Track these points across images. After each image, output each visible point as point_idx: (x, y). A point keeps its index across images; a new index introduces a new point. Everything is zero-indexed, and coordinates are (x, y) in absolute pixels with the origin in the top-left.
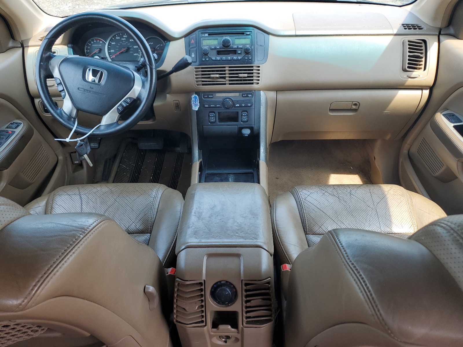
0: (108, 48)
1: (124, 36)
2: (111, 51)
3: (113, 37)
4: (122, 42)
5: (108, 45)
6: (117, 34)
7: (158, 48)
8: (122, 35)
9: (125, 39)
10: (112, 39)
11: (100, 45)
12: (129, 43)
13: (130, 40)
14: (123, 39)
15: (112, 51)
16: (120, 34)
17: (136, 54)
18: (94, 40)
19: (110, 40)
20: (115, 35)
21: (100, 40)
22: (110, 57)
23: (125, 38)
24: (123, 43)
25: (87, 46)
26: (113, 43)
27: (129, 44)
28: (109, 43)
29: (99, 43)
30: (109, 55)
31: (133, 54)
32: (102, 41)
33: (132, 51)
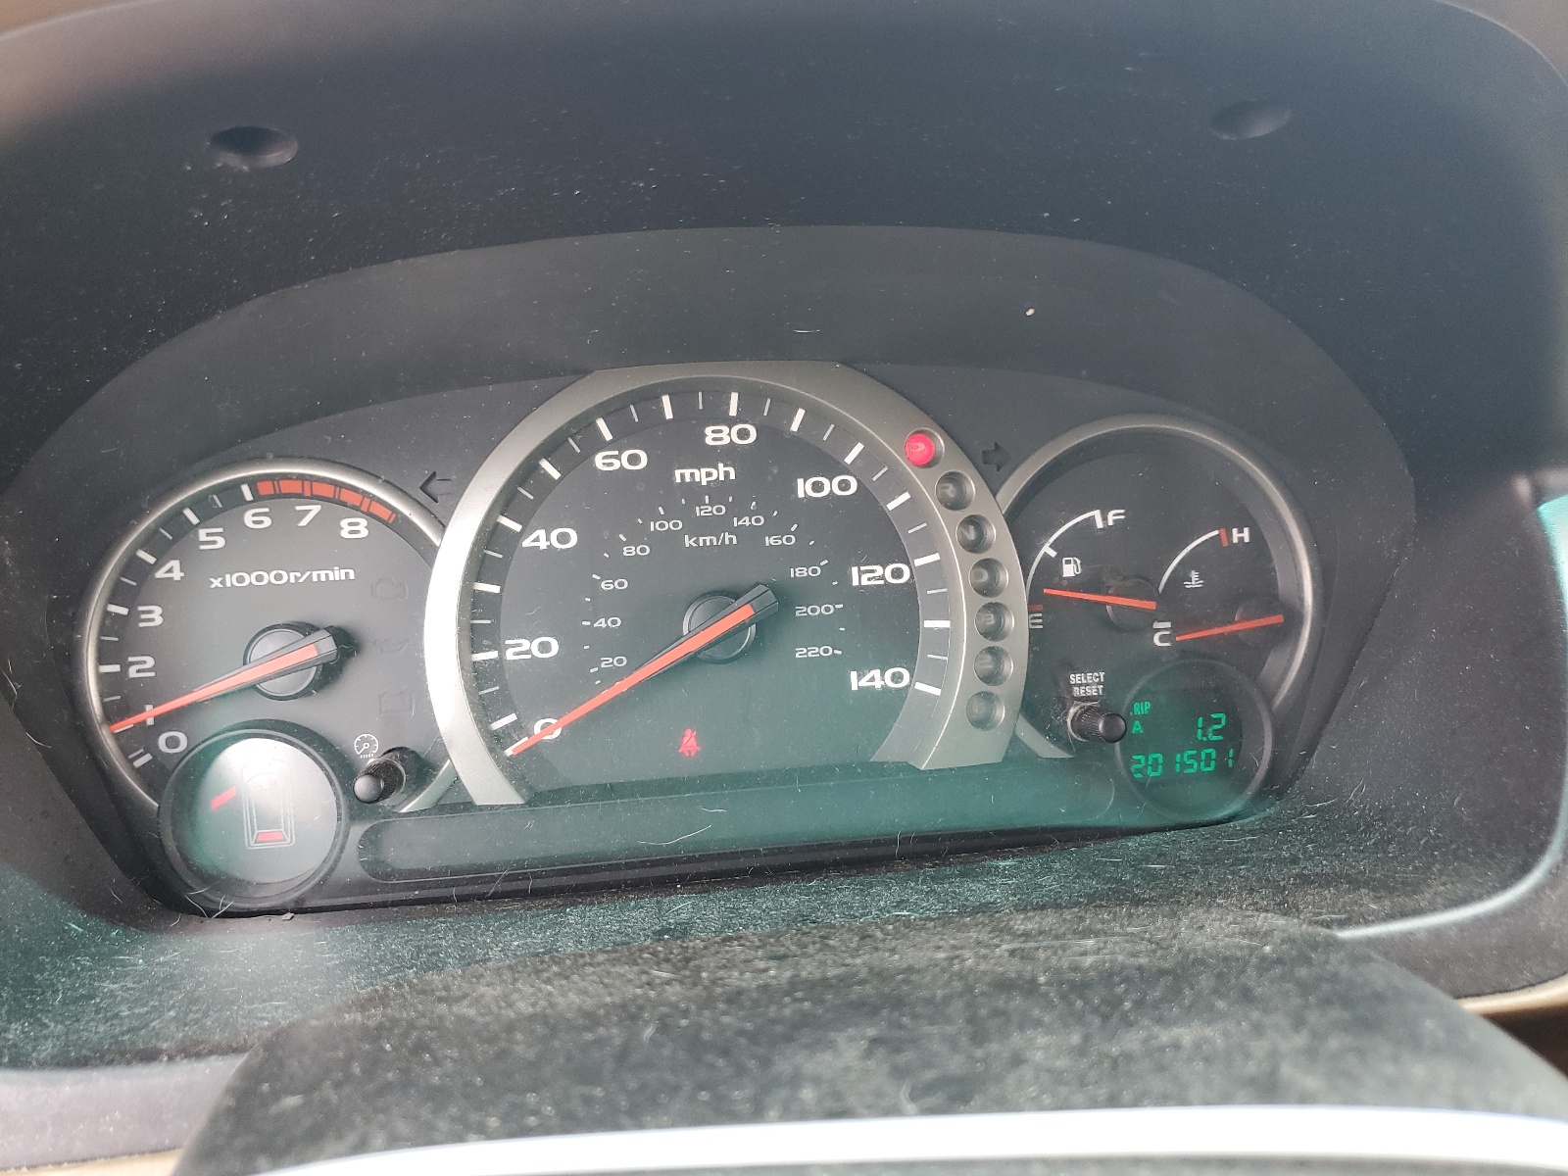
0: (472, 604)
1: (716, 436)
2: (510, 655)
3: (551, 448)
4: (686, 515)
5: (479, 566)
6: (612, 410)
7: (1195, 581)
8: (691, 422)
9: (722, 471)
10: (527, 472)
11: (338, 574)
12: (772, 528)
13: (804, 488)
14: (701, 476)
15: (520, 649)
16: (647, 397)
17: (876, 679)
18: (242, 502)
19: (506, 501)
20: (582, 426)
21: (337, 499)
22: (496, 742)
23: (729, 454)
24: (699, 527)
25: (116, 595)
26: (539, 539)
27: (789, 540)
28: (490, 535)
29: (325, 546)
30: (483, 709)
31: (836, 671)
32: (364, 506)
33: (820, 631)
